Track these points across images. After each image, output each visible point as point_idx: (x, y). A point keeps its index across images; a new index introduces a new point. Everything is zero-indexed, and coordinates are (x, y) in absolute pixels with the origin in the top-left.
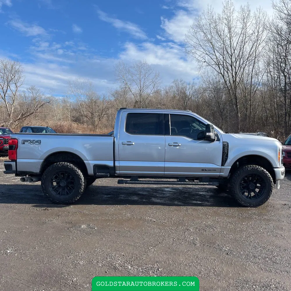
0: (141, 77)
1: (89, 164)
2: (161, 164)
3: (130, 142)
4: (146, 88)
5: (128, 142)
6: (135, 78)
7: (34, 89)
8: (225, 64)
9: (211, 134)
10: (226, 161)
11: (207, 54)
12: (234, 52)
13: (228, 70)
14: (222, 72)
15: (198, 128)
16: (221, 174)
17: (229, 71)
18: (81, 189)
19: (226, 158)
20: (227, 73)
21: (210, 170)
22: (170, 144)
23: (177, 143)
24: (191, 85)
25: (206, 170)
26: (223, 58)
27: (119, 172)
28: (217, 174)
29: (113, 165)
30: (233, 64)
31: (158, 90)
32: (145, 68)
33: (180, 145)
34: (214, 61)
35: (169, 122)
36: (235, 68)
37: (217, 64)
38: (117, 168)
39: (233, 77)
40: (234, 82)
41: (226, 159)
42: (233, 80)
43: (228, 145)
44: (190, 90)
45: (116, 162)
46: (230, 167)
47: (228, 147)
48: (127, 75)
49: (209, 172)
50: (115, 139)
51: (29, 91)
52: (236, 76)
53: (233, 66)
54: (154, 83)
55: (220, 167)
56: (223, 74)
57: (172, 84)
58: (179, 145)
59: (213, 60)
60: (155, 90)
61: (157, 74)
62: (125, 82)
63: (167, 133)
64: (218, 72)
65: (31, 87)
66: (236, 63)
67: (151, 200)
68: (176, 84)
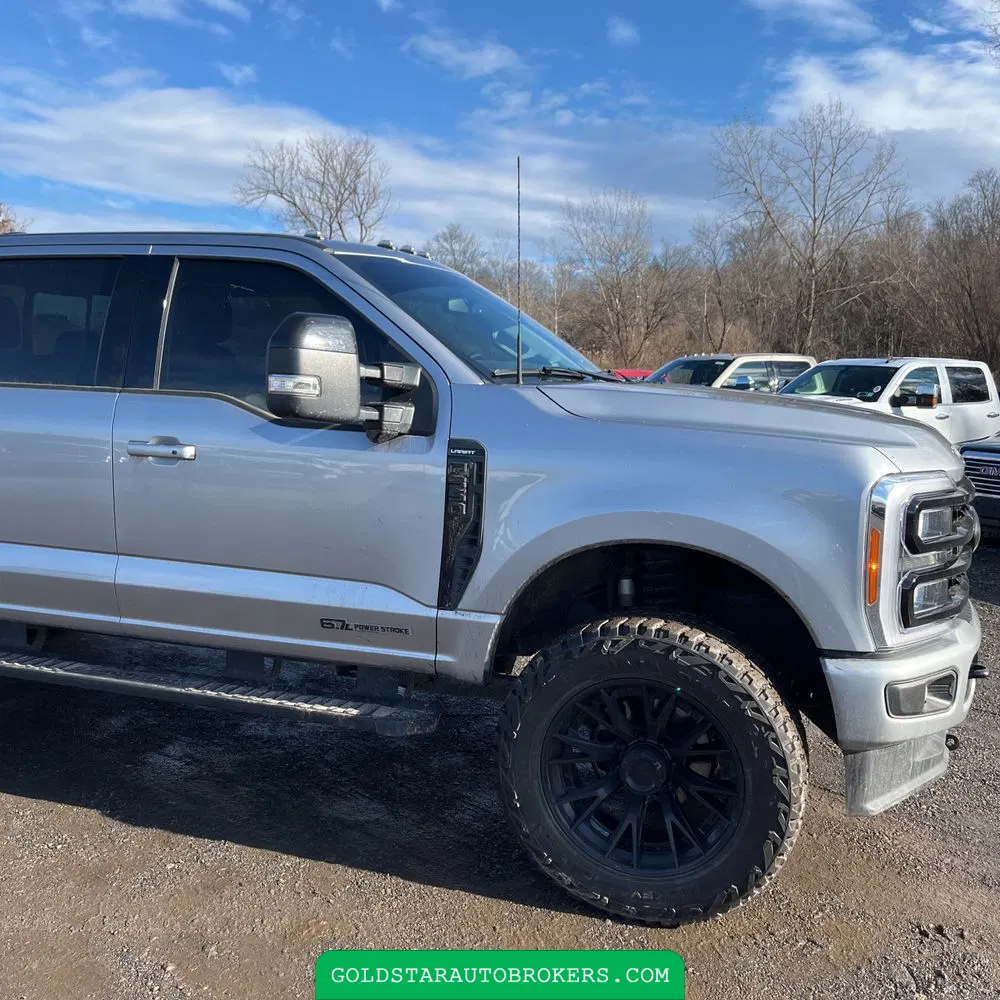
0: (820, 167)
4: (837, 209)
6: (793, 172)
7: (458, 237)
19: (467, 551)
21: (369, 626)
43: (481, 467)
46: (496, 620)
47: (481, 479)
49: (369, 643)
51: (442, 242)
54: (871, 187)
55: (433, 613)
62: (752, 190)
65: (447, 231)
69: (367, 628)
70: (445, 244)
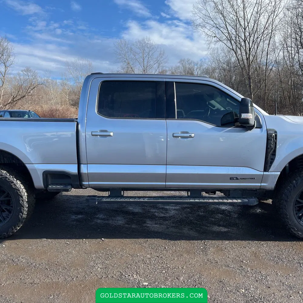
0: (145, 56)
1: (35, 170)
2: (160, 170)
3: (106, 131)
4: (150, 68)
5: (102, 131)
6: (137, 57)
7: (30, 71)
8: (237, 39)
9: (250, 116)
10: (271, 163)
11: (217, 28)
12: (248, 25)
13: (241, 45)
14: (234, 48)
15: (219, 108)
16: (262, 184)
17: (242, 47)
18: (23, 214)
19: (272, 157)
20: (240, 49)
21: (244, 178)
22: (175, 135)
23: (187, 133)
24: (199, 65)
25: (237, 179)
26: (236, 32)
27: (87, 183)
28: (256, 186)
29: (77, 172)
30: (247, 39)
31: (164, 71)
32: (148, 46)
33: (193, 135)
34: (226, 36)
35: (174, 99)
36: (249, 43)
37: (228, 39)
38: (85, 177)
39: (246, 54)
40: (247, 59)
41: (273, 160)
42: (247, 57)
43: (276, 135)
44: (198, 70)
45: (82, 166)
46: (279, 173)
47: (276, 139)
48: (129, 53)
49: (243, 182)
50: (79, 126)
51: (24, 72)
52: (249, 53)
53: (246, 41)
54: (159, 62)
55: (262, 173)
56: (235, 50)
57: (179, 64)
58: (190, 137)
59: (224, 34)
60: (160, 70)
61: (162, 53)
62: (127, 61)
63: (170, 115)
64: (230, 48)
65: (25, 69)
66: (250, 38)
67: (144, 225)
68: (182, 64)
69: (243, 179)
70: (25, 73)
